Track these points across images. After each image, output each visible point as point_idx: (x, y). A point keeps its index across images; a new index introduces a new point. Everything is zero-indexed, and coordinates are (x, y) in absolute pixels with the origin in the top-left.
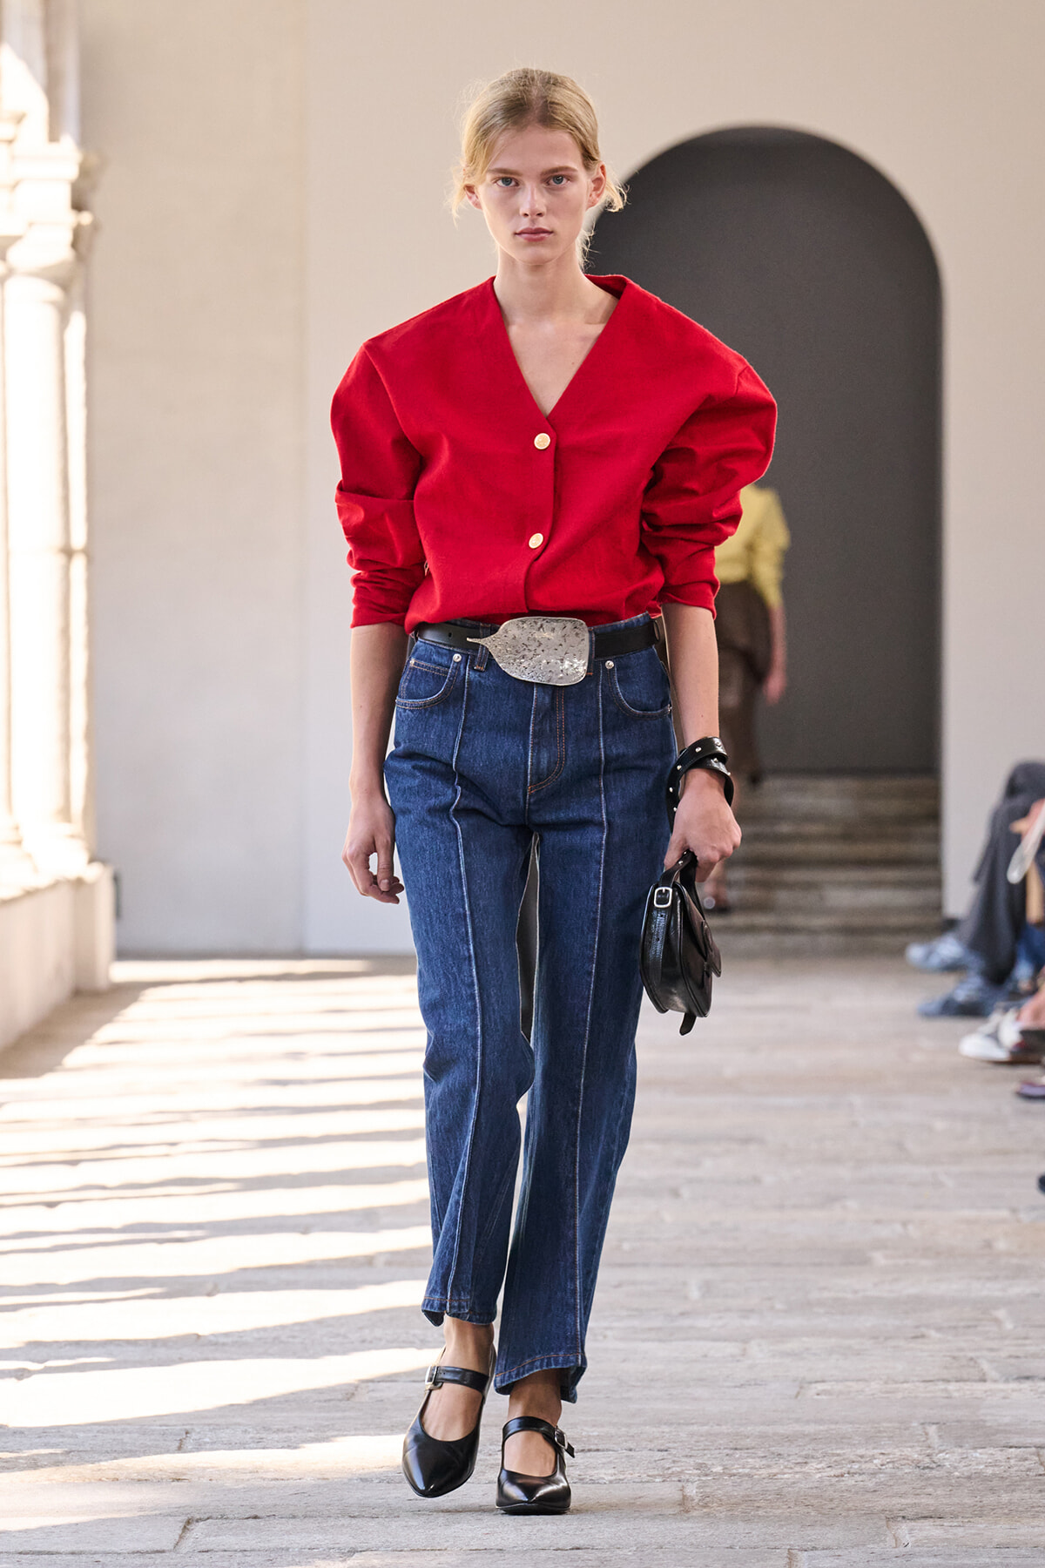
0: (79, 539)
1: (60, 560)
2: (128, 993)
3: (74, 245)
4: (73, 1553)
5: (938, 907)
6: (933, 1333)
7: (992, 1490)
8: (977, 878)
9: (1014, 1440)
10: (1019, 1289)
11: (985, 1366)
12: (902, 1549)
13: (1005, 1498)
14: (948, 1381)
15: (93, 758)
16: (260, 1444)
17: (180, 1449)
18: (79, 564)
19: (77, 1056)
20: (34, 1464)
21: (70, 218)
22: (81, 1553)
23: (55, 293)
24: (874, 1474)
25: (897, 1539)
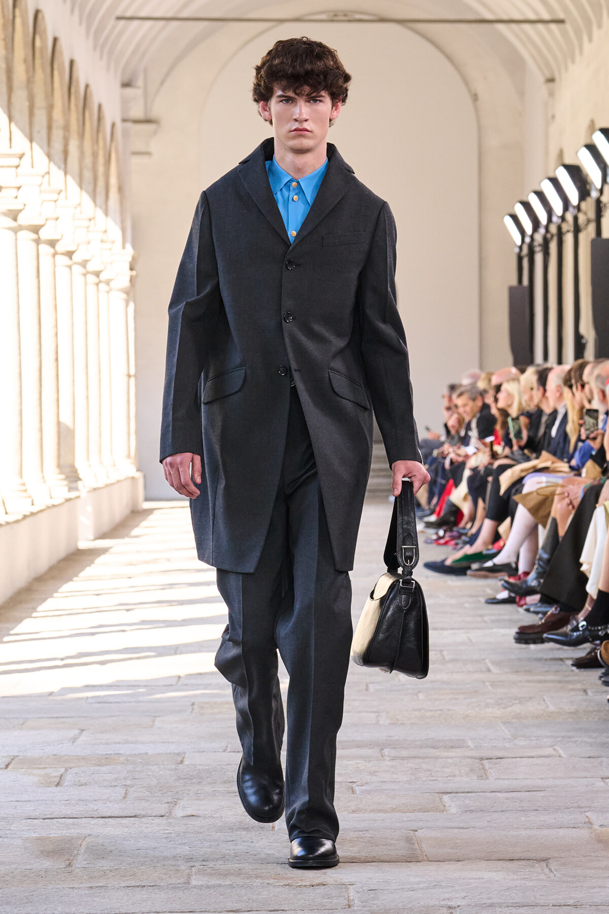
0: (132, 372)
1: (126, 379)
3: (131, 281)
15: (137, 439)
17: (176, 653)
18: (132, 380)
21: (128, 273)
23: (124, 296)
25: (399, 680)
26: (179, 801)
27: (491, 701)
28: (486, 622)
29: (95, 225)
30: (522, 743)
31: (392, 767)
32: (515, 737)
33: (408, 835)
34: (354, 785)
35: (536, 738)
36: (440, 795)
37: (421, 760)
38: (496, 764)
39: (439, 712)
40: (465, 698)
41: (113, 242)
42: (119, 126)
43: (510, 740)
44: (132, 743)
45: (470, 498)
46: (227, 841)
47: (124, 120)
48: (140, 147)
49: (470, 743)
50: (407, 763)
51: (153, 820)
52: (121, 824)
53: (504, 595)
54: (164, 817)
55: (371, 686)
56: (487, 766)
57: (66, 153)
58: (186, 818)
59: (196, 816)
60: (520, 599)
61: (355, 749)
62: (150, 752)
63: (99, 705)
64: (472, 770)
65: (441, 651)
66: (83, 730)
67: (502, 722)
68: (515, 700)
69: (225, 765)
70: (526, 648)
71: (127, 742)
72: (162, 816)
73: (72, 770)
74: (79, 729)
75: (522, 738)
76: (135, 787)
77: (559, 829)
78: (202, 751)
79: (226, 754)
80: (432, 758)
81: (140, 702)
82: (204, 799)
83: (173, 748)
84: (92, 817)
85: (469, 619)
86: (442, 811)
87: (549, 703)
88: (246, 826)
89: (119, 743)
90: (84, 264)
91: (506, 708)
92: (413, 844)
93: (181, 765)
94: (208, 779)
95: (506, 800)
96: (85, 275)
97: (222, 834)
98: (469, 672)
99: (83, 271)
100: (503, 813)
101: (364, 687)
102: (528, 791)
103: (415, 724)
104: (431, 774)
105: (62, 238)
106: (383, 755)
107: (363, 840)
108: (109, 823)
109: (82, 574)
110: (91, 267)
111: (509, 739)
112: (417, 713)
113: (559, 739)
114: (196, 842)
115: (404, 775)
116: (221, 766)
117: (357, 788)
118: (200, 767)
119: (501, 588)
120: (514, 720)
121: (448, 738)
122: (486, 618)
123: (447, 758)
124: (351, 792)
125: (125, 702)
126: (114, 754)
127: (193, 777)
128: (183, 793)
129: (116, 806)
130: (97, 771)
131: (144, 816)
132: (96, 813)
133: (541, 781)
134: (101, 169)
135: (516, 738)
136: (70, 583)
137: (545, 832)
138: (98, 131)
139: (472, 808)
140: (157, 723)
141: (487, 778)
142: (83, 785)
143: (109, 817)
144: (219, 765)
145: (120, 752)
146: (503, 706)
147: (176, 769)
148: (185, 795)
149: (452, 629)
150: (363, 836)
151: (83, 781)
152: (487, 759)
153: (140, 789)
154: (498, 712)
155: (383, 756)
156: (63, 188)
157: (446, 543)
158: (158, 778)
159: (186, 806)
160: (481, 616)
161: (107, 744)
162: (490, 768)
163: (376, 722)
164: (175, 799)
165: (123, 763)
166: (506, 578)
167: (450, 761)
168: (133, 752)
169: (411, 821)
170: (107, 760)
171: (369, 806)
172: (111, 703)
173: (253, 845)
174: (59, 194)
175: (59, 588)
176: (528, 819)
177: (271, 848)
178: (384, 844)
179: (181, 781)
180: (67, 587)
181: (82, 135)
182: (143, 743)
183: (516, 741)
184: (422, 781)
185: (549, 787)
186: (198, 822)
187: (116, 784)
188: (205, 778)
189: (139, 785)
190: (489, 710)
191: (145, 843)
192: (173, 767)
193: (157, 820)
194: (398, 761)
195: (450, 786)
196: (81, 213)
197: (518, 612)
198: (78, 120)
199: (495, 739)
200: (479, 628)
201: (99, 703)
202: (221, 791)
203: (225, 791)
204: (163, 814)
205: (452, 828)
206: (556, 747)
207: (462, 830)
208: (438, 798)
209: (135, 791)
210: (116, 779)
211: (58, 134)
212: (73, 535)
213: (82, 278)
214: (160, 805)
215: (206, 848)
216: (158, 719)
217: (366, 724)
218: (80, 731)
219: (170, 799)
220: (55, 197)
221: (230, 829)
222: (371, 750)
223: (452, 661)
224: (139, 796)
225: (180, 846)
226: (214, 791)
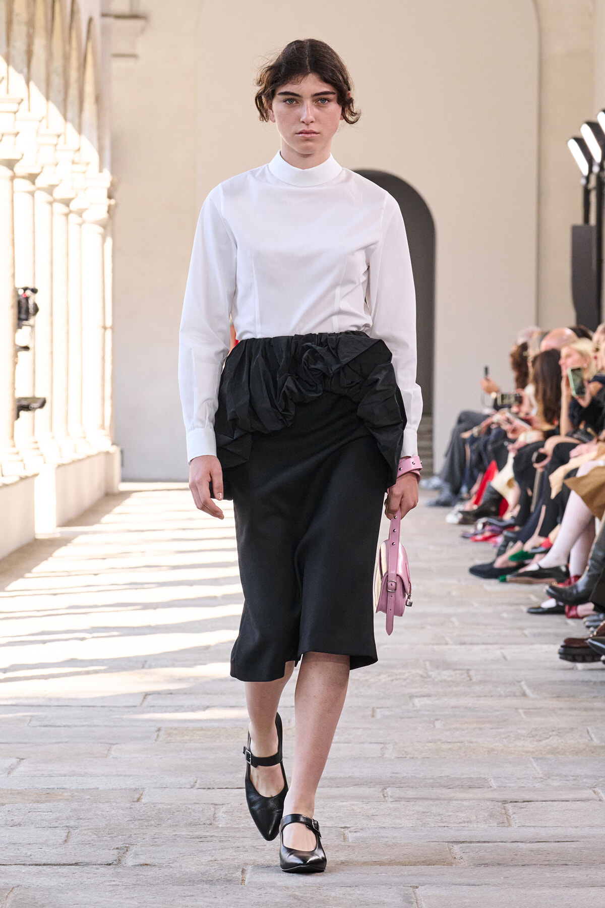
0: (109, 323)
1: (101, 331)
2: (126, 495)
3: (108, 212)
4: (102, 707)
5: (431, 466)
6: (428, 627)
7: (450, 686)
8: (446, 455)
9: (458, 667)
10: (461, 610)
11: (448, 639)
12: (415, 708)
13: (455, 689)
14: (433, 644)
15: (113, 406)
16: (173, 666)
17: (143, 667)
18: (109, 333)
19: (106, 518)
20: (88, 673)
21: (107, 202)
22: (105, 707)
23: (101, 230)
24: (405, 680)
25: (413, 704)
26: (131, 847)
27: (523, 732)
28: (526, 636)
29: (65, 143)
30: (556, 784)
31: (395, 810)
32: (548, 776)
33: (406, 892)
34: (347, 831)
35: (574, 778)
36: (451, 844)
37: (431, 802)
38: (522, 808)
39: (459, 744)
40: (491, 729)
41: (88, 164)
42: (98, 21)
43: (542, 780)
44: (81, 775)
45: (516, 484)
46: (185, 896)
47: (104, 15)
48: (124, 48)
49: (493, 783)
50: (413, 805)
51: (97, 869)
52: (58, 873)
53: (551, 603)
54: (111, 866)
55: (378, 711)
56: (511, 811)
57: (29, 53)
58: (138, 867)
59: (150, 865)
60: (570, 609)
61: (351, 788)
62: (101, 787)
63: (44, 729)
64: (491, 816)
65: (468, 670)
66: (23, 759)
67: (534, 758)
68: (553, 731)
69: (191, 804)
70: (572, 669)
71: (74, 774)
72: (110, 865)
73: (4, 807)
74: (18, 758)
75: (557, 778)
76: (80, 829)
77: (590, 888)
78: (165, 786)
79: (194, 791)
80: (445, 800)
81: (95, 726)
82: (162, 845)
83: (130, 783)
84: (24, 865)
85: (507, 632)
86: (451, 864)
87: (593, 736)
88: (210, 878)
89: (65, 775)
90: (50, 190)
91: (540, 741)
92: (411, 903)
93: (137, 804)
94: (169, 821)
95: (530, 852)
96: (51, 203)
97: (178, 887)
98: (500, 696)
99: (49, 198)
100: (524, 868)
101: (370, 713)
102: (558, 842)
103: (428, 758)
104: (442, 819)
105: (22, 158)
106: (385, 795)
107: (351, 898)
108: (44, 872)
109: (35, 570)
110: (58, 194)
111: (542, 778)
112: (430, 744)
113: (601, 780)
114: (147, 897)
115: (409, 819)
116: (187, 806)
117: (350, 834)
118: (160, 806)
119: (547, 596)
120: (548, 756)
121: (465, 776)
122: (526, 632)
123: (462, 800)
124: (342, 839)
125: (75, 726)
126: (58, 788)
127: (151, 818)
128: (138, 837)
129: (54, 851)
130: (34, 809)
131: (87, 864)
132: (29, 859)
133: (575, 829)
134: (74, 74)
135: (549, 778)
136: (20, 581)
137: (574, 891)
138: (71, 28)
139: (487, 862)
140: (113, 752)
141: (510, 825)
142: (16, 825)
143: (44, 865)
144: (184, 804)
145: (65, 786)
146: (538, 738)
147: (131, 808)
148: (139, 839)
149: (484, 644)
150: (352, 892)
151: (17, 820)
152: (511, 802)
153: (85, 832)
154: (530, 745)
155: (385, 797)
156: (25, 97)
157: (486, 539)
158: (108, 818)
159: (140, 853)
160: (521, 629)
161: (50, 776)
162: (514, 813)
163: (381, 755)
164: (126, 844)
165: (67, 800)
166: (555, 584)
167: (466, 803)
168: (80, 787)
169: (412, 875)
170: (48, 795)
171: (363, 857)
172: (59, 726)
173: (216, 901)
174: (19, 104)
175: (7, 585)
176: (554, 875)
177: (238, 905)
178: (375, 902)
179: (136, 823)
180: (16, 585)
181: (50, 32)
182: (93, 776)
183: (549, 781)
184: (430, 827)
185: (583, 837)
186: (152, 873)
187: (57, 826)
188: (166, 819)
189: (84, 826)
190: (519, 743)
191: (85, 897)
192: (128, 805)
193: (102, 870)
194: (403, 803)
195: (464, 834)
196: (47, 127)
197: (566, 624)
198: (46, 14)
199: (525, 778)
200: (515, 644)
201: (44, 726)
202: (183, 835)
203: (188, 835)
204: (111, 862)
205: (460, 884)
206: (597, 789)
207: (472, 888)
208: (447, 849)
209: (78, 834)
210: (57, 819)
211: (19, 31)
212: (29, 520)
213: (48, 207)
214: (108, 851)
215: (159, 903)
216: (114, 747)
217: (368, 758)
218: (18, 760)
219: (120, 844)
220: (14, 107)
221: (190, 881)
222: (372, 789)
223: (481, 682)
224: (83, 840)
225: (127, 901)
226: (176, 835)
